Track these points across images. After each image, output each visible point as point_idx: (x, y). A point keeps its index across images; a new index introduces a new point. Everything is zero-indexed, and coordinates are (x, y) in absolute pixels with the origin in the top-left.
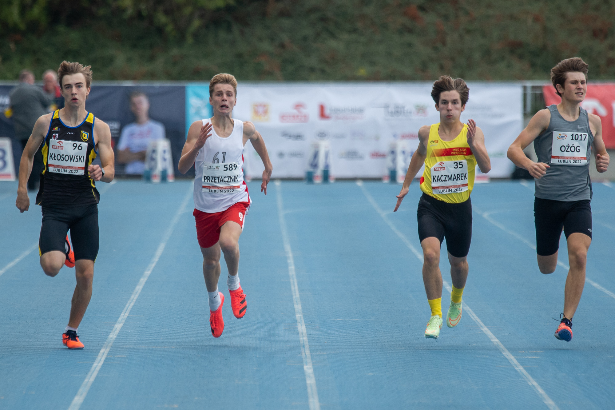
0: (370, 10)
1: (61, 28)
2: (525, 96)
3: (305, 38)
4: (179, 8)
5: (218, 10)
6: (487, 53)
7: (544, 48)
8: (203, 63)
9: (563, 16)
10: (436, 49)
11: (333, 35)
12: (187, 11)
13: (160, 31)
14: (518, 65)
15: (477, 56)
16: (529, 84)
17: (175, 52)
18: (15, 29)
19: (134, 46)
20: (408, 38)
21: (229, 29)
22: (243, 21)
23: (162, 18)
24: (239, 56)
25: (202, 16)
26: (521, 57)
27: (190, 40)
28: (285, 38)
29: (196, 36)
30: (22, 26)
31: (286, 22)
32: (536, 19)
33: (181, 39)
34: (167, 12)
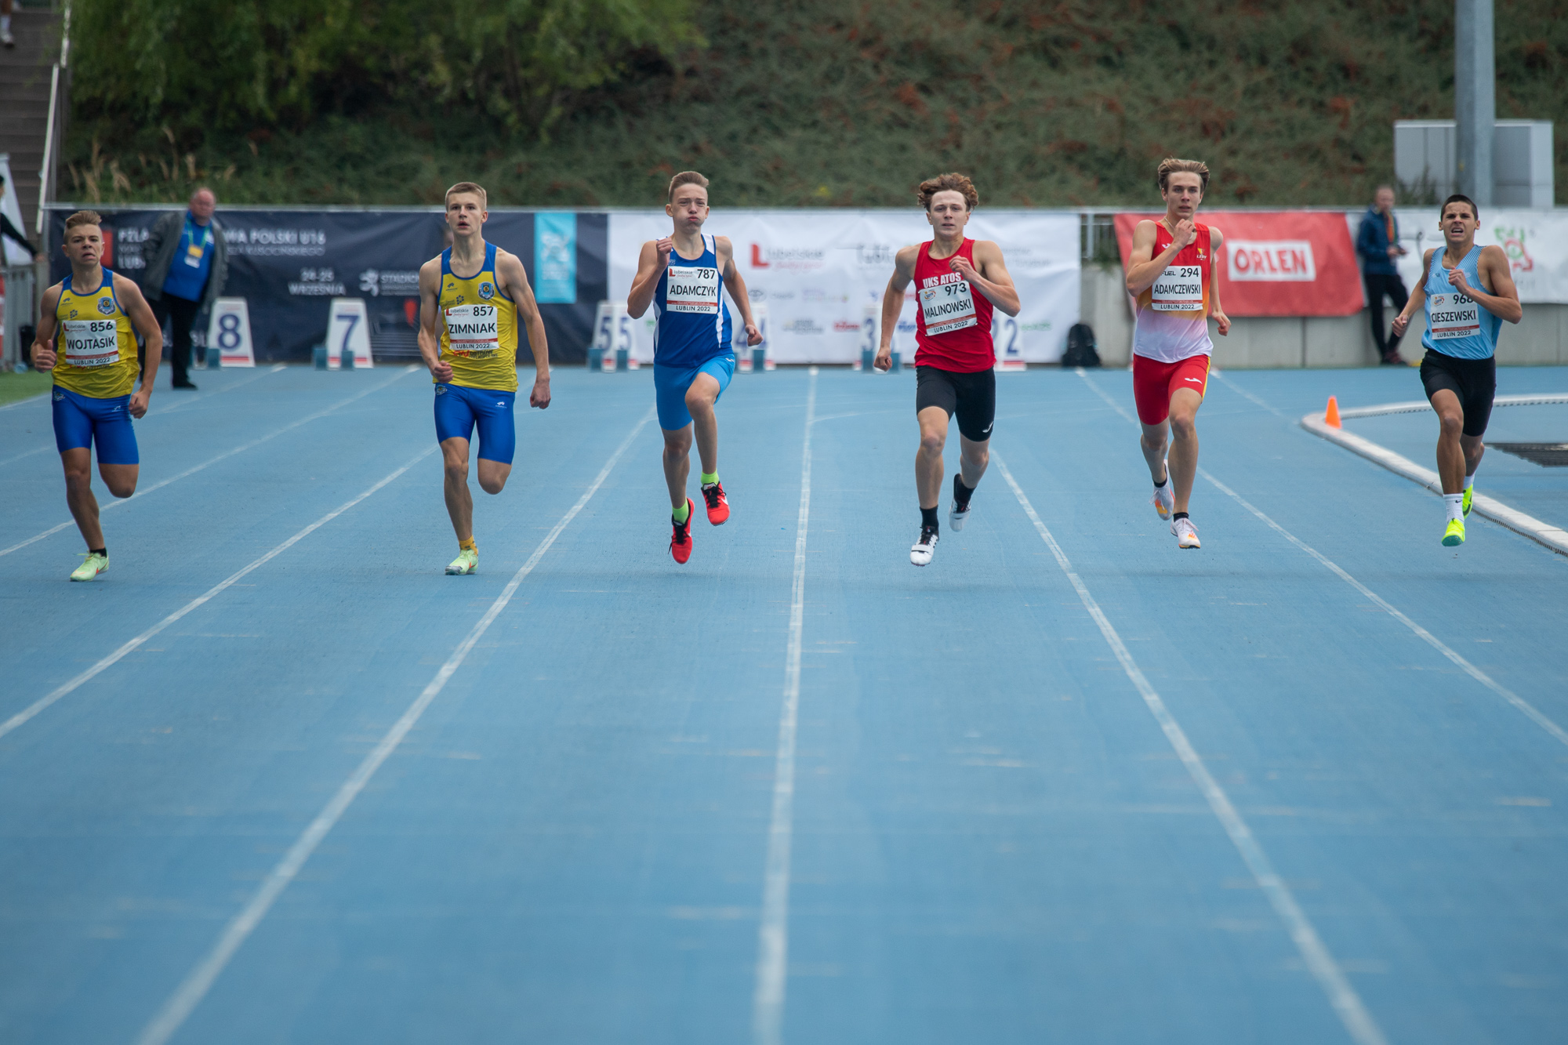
0: (838, 91)
1: (335, 119)
2: (1084, 229)
3: (733, 137)
4: (528, 86)
5: (592, 89)
6: (1028, 161)
7: (1121, 153)
8: (565, 177)
9: (1155, 101)
10: (945, 154)
11: (778, 132)
12: (541, 91)
13: (497, 123)
14: (1078, 181)
15: (1011, 166)
16: (1090, 211)
17: (519, 158)
18: (261, 121)
19: (455, 149)
20: (899, 136)
21: (610, 124)
22: (633, 109)
23: (501, 104)
24: (626, 165)
25: (565, 101)
26: (1083, 167)
27: (545, 139)
28: (700, 136)
29: (554, 132)
30: (272, 116)
31: (702, 111)
32: (1110, 107)
33: (530, 137)
34: (507, 94)
